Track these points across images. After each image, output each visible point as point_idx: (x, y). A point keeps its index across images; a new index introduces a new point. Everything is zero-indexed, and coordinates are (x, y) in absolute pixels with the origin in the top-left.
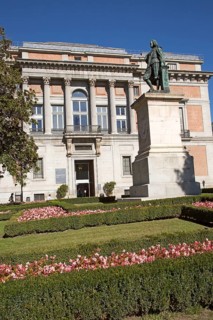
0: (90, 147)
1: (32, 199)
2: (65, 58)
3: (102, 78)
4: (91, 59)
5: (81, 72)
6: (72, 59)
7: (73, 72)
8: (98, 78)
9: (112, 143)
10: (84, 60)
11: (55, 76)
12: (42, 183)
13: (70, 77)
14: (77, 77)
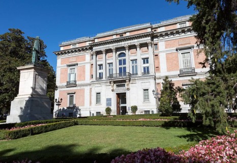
0: (124, 85)
1: (95, 115)
2: (115, 37)
3: (132, 44)
4: (128, 34)
5: (120, 43)
6: (118, 36)
7: (116, 44)
8: (129, 44)
9: (137, 81)
10: (124, 35)
11: (108, 48)
12: (100, 106)
13: (114, 47)
14: (119, 46)
